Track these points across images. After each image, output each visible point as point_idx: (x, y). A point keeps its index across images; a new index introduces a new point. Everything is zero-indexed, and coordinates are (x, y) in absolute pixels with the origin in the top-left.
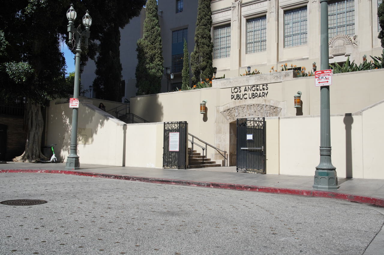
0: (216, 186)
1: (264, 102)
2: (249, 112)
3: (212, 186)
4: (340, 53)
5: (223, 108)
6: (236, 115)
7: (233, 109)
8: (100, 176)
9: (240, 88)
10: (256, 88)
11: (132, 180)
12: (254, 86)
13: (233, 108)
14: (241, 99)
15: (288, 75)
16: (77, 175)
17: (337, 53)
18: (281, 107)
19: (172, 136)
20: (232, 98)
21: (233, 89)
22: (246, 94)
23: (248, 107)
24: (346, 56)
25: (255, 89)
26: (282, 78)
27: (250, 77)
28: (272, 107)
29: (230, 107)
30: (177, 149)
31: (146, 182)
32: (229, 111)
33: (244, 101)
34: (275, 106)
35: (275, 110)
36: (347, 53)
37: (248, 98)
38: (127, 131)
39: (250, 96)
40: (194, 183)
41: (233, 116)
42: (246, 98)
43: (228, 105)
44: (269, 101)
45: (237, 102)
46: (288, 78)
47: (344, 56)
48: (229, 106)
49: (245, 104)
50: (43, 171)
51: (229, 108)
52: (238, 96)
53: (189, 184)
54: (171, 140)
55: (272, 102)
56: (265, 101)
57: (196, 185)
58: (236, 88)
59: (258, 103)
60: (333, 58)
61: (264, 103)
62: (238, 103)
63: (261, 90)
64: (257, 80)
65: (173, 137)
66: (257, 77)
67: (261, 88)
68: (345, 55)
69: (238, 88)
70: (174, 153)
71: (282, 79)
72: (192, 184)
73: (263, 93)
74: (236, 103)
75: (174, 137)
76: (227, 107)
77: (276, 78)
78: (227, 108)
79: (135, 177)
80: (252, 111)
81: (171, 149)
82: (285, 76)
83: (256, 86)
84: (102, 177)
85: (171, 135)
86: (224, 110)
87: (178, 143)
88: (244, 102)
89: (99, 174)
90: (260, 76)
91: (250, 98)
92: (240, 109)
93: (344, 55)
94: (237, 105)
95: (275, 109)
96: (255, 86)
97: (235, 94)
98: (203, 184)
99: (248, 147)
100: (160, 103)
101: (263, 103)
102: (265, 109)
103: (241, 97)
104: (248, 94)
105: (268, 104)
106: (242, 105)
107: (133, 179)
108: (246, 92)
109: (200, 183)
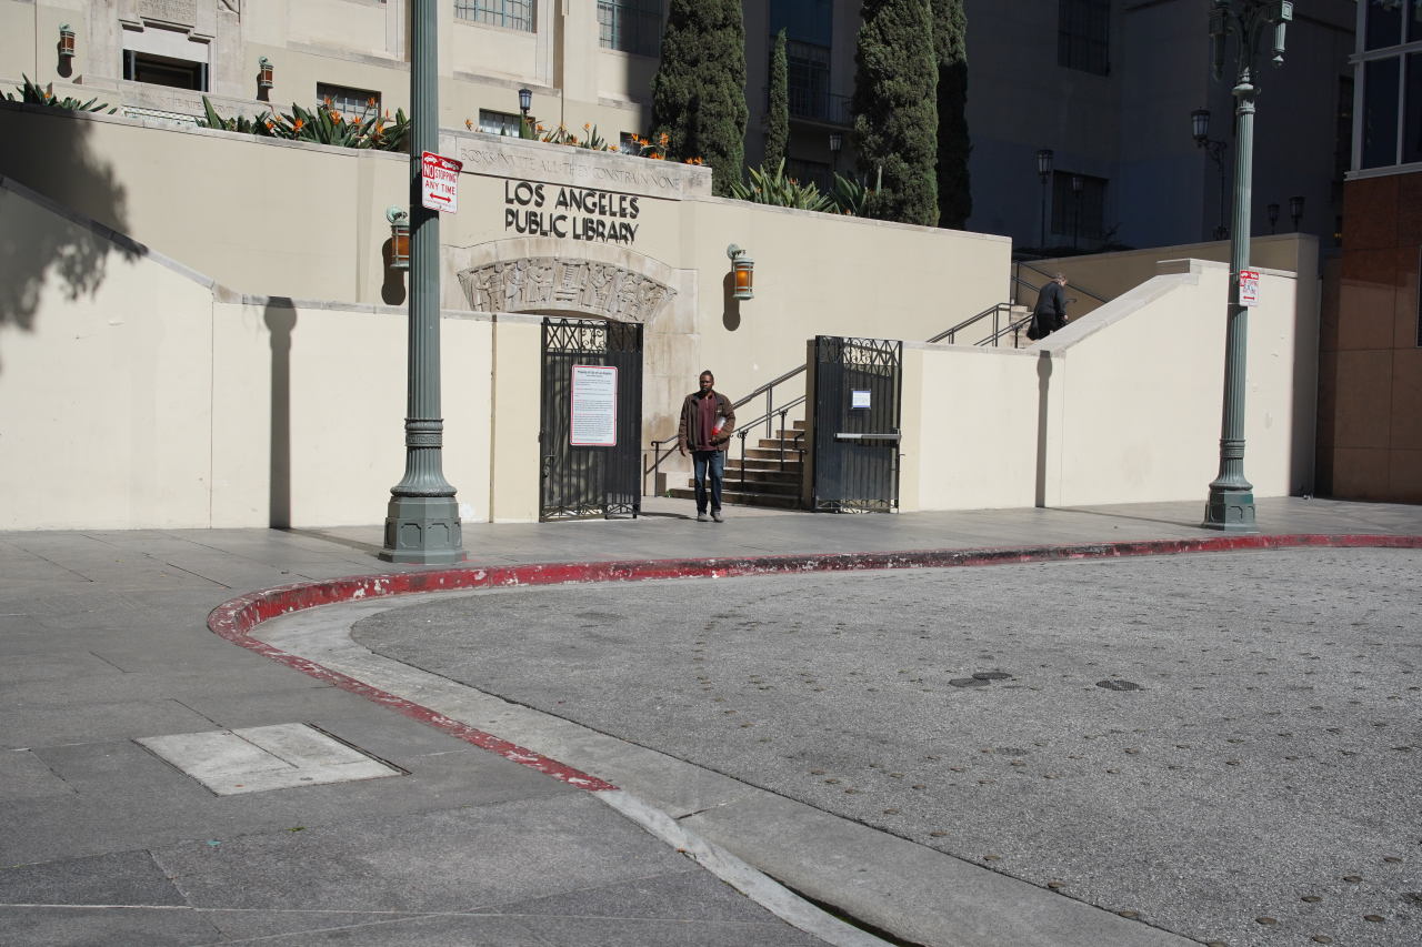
0: (1126, 549)
1: (623, 258)
2: (560, 289)
3: (1118, 551)
4: (173, 19)
5: (470, 257)
6: (508, 295)
7: (509, 267)
8: (747, 569)
9: (540, 188)
10: (596, 199)
11: (894, 567)
12: (592, 192)
13: (506, 264)
14: (544, 233)
15: (700, 184)
16: (612, 578)
17: (160, 17)
18: (677, 288)
19: (583, 382)
20: (509, 224)
21: (513, 185)
22: (563, 218)
23: (565, 267)
24: (191, 39)
25: (594, 204)
26: (681, 186)
27: (579, 156)
28: (644, 283)
29: (497, 256)
30: (609, 438)
31: (945, 565)
32: (491, 272)
33: (556, 244)
34: (659, 279)
35: (651, 294)
36: (198, 30)
37: (570, 235)
38: (296, 335)
39: (579, 231)
40: (1077, 549)
41: (498, 294)
42: (562, 235)
43: (491, 248)
44: (641, 261)
45: (528, 244)
46: (695, 191)
47: (184, 36)
48: (493, 251)
49: (557, 256)
50: (377, 588)
51: (494, 261)
52: (533, 219)
53: (1065, 553)
54: (582, 397)
55: (648, 262)
56: (628, 256)
57: (1081, 556)
58: (525, 184)
59: (602, 260)
60: (141, 30)
61: (622, 265)
62: (531, 246)
63: (613, 214)
64: (601, 173)
65: (585, 387)
66: (604, 161)
67: (616, 208)
68: (192, 34)
69: (534, 186)
70: (591, 454)
71: (681, 190)
72: (1073, 552)
73: (623, 226)
74: (523, 244)
75: (592, 386)
76: (488, 254)
77: (663, 182)
78: (487, 262)
79: (902, 556)
80: (574, 286)
81: (579, 438)
82: (691, 182)
83: (598, 193)
84: (761, 570)
85: (580, 374)
86: (476, 265)
87: (612, 413)
88: (553, 245)
89: (744, 562)
90: (613, 162)
91: (576, 237)
92: (534, 270)
93: (186, 32)
94: (528, 256)
95: (651, 289)
96: (593, 196)
97: (522, 210)
98: (1096, 550)
99: (860, 430)
100: (101, 168)
101: (619, 262)
102: (619, 286)
103: (546, 226)
104: (570, 221)
105: (636, 269)
106: (546, 260)
107: (898, 561)
108: (561, 210)
109: (1090, 547)
